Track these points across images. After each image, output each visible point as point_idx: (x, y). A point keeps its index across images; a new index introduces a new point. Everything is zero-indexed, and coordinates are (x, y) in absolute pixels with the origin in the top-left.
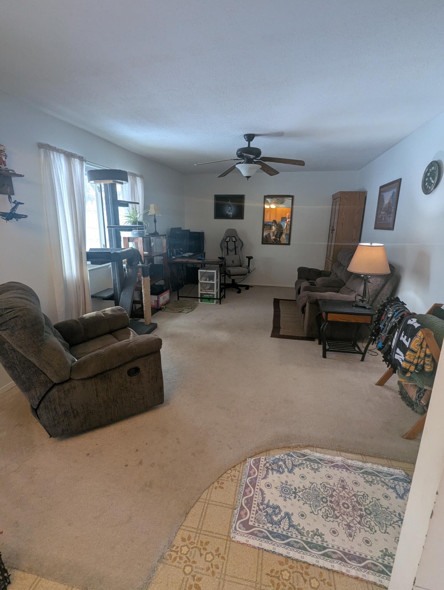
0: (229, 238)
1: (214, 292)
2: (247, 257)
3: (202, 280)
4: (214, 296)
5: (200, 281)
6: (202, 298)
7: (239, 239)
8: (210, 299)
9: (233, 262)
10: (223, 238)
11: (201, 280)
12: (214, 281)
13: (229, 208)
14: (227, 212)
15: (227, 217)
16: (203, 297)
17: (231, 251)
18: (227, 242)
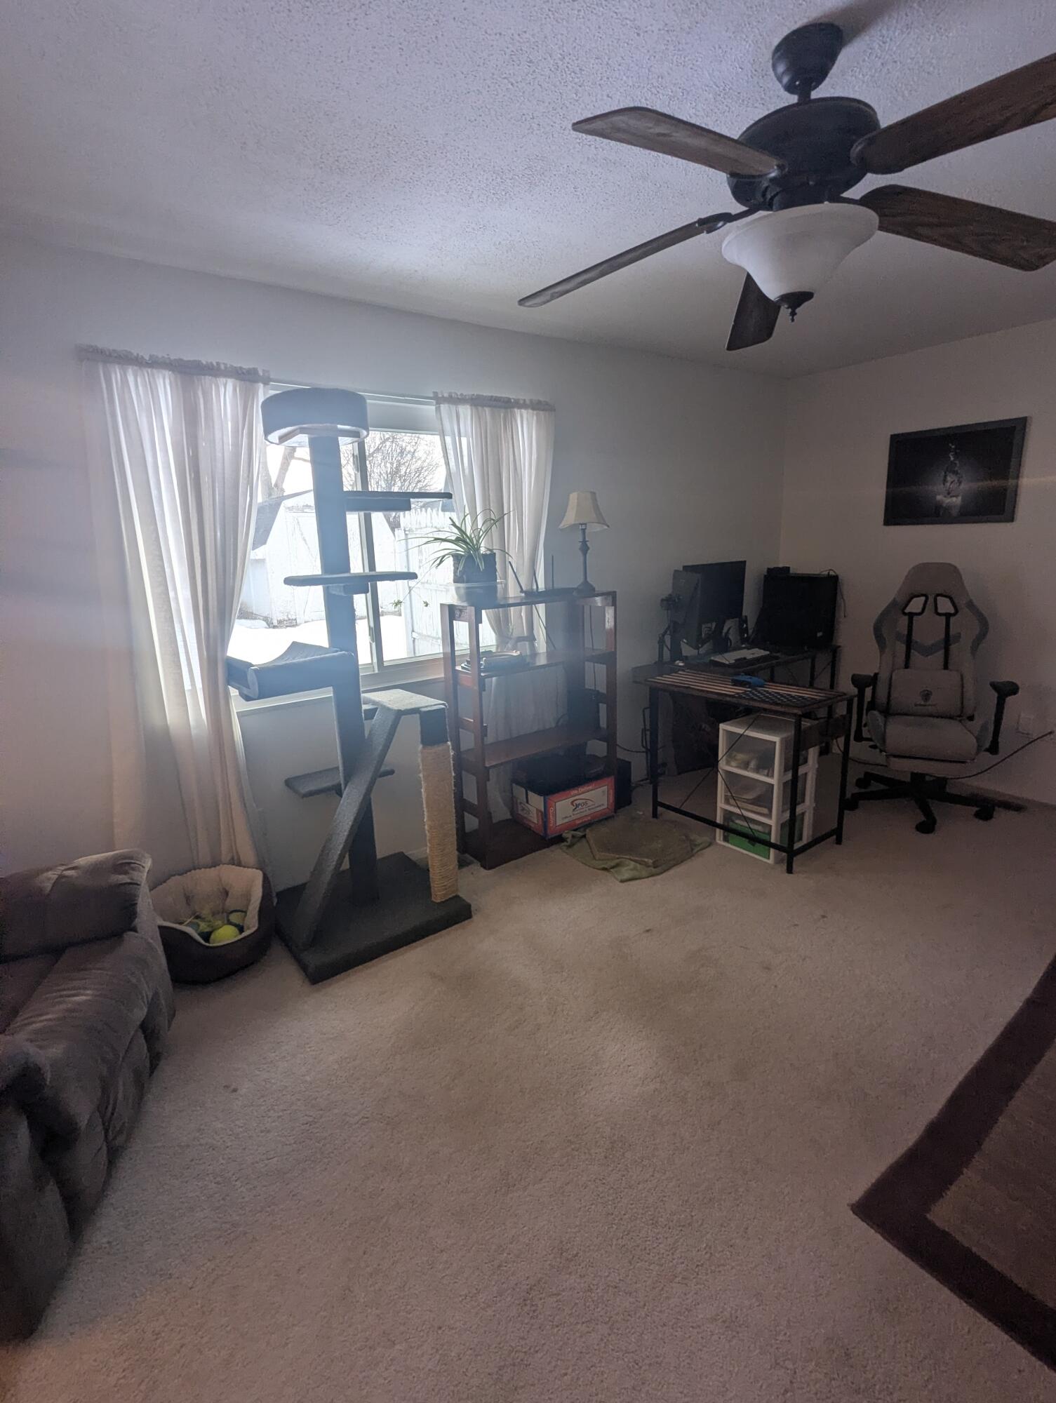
0: (923, 599)
1: (769, 816)
2: (994, 686)
3: (733, 764)
4: (769, 834)
5: (723, 765)
6: (729, 831)
7: (971, 605)
8: (755, 840)
9: (927, 696)
10: (894, 599)
11: (728, 763)
12: (772, 776)
13: (949, 478)
14: (939, 497)
15: (936, 515)
16: (732, 825)
17: (927, 651)
18: (911, 615)
